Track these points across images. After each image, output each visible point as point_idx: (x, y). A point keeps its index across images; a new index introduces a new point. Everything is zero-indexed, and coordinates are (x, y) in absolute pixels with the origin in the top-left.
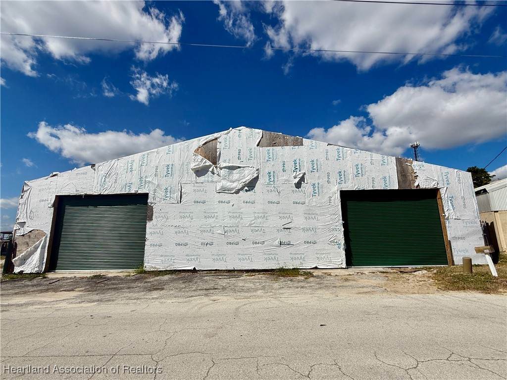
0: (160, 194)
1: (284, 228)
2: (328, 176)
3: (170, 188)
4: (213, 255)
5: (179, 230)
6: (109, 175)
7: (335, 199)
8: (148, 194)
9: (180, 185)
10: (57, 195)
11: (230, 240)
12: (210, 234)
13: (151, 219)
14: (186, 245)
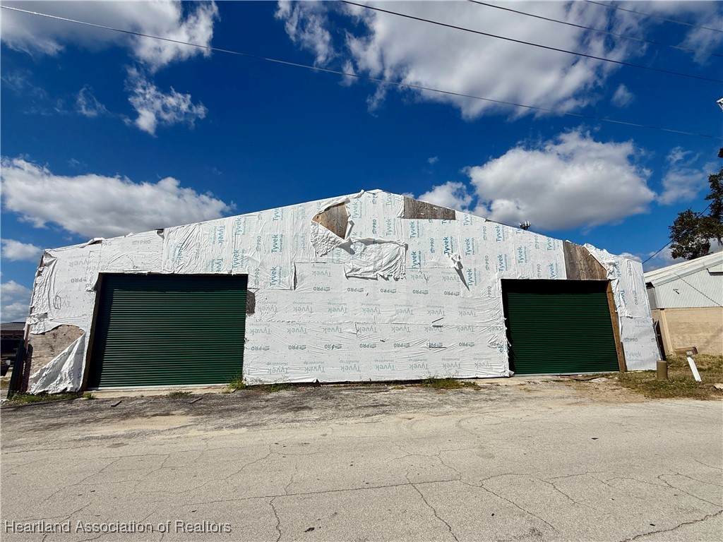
0: (265, 275)
1: (434, 326)
2: (487, 260)
3: (278, 268)
4: (342, 361)
5: (293, 327)
6: (187, 245)
7: (496, 290)
8: (247, 275)
9: (293, 264)
10: (102, 272)
11: (365, 342)
12: (337, 333)
13: (252, 312)
14: (303, 348)
